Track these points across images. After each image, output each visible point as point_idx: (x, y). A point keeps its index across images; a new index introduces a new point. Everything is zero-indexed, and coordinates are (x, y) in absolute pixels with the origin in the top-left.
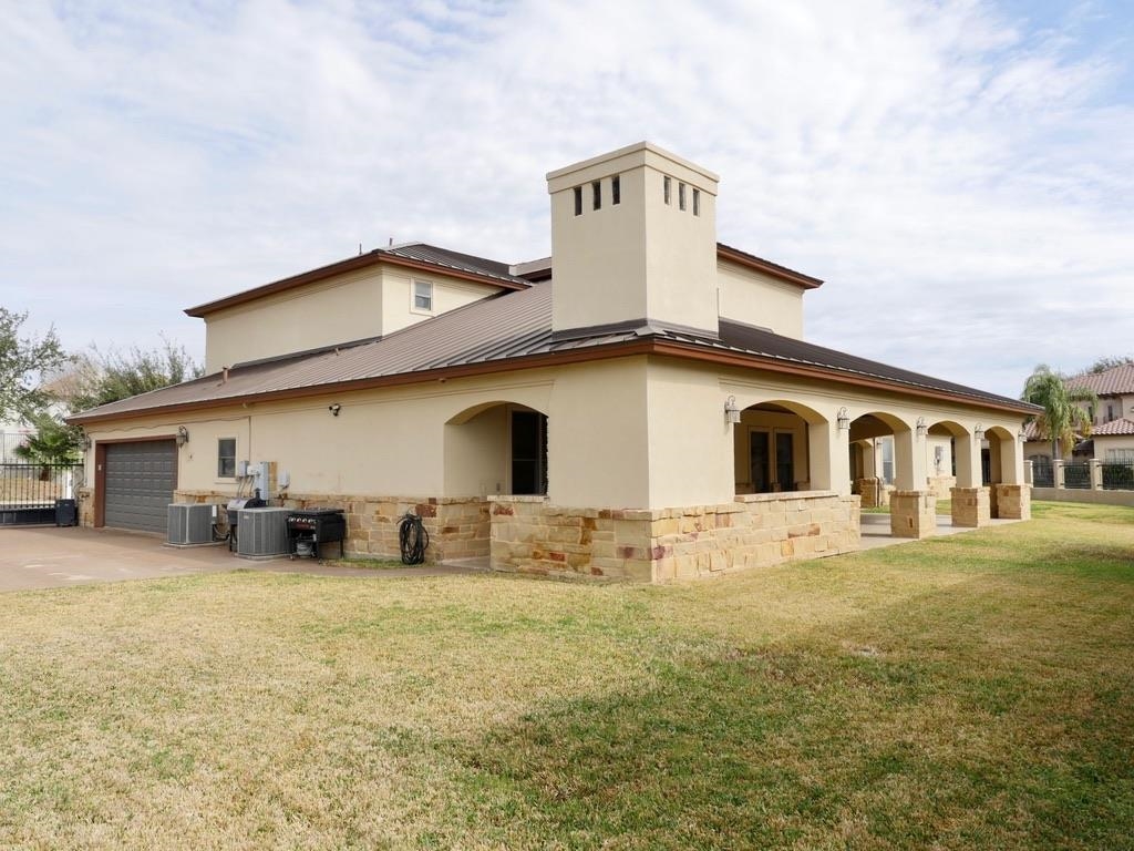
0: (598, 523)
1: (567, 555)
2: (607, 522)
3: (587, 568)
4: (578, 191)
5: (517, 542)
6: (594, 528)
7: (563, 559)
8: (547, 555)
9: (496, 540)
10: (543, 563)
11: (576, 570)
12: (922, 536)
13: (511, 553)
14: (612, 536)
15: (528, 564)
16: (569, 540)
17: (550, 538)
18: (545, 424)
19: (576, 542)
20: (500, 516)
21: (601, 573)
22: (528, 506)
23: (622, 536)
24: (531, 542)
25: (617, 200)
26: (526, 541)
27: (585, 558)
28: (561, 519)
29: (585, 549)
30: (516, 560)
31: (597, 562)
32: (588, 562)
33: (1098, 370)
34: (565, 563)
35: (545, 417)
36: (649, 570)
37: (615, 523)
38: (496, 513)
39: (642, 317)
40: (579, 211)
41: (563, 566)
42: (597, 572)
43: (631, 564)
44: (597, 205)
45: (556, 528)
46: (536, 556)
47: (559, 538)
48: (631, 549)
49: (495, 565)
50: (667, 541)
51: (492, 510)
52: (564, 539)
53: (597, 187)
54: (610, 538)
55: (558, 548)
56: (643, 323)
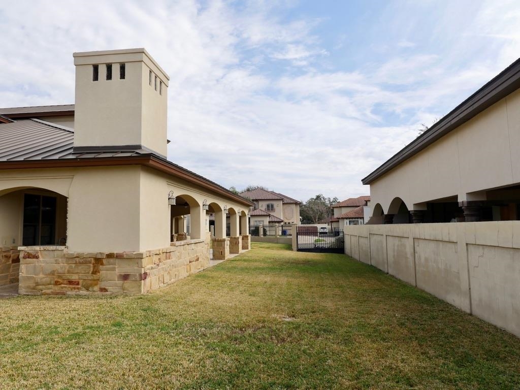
0: (104, 261)
1: (81, 282)
2: (112, 260)
3: (96, 288)
4: (96, 68)
5: (41, 276)
6: (102, 264)
7: (78, 284)
8: (65, 282)
9: (24, 275)
10: (62, 288)
11: (88, 290)
12: (226, 258)
13: (37, 283)
14: (115, 268)
15: (49, 289)
16: (83, 272)
17: (69, 272)
18: (67, 202)
19: (88, 273)
20: (27, 259)
21: (106, 290)
22: (51, 253)
23: (121, 268)
24: (53, 274)
25: (123, 76)
26: (49, 274)
27: (95, 282)
28: (79, 260)
29: (95, 277)
30: (41, 287)
31: (103, 285)
32: (96, 285)
33: (248, 190)
34: (79, 286)
35: (66, 198)
36: (140, 286)
37: (117, 261)
38: (24, 258)
39: (138, 144)
40: (96, 78)
41: (78, 288)
42: (103, 290)
43: (127, 284)
44: (109, 77)
45: (73, 265)
46: (57, 283)
47: (76, 271)
48: (128, 275)
49: (22, 291)
50: (148, 269)
51: (21, 255)
52: (79, 271)
53: (109, 68)
54: (114, 269)
55: (74, 277)
56: (139, 147)
